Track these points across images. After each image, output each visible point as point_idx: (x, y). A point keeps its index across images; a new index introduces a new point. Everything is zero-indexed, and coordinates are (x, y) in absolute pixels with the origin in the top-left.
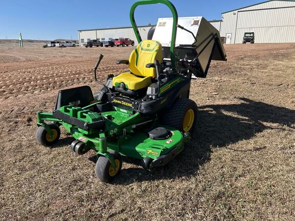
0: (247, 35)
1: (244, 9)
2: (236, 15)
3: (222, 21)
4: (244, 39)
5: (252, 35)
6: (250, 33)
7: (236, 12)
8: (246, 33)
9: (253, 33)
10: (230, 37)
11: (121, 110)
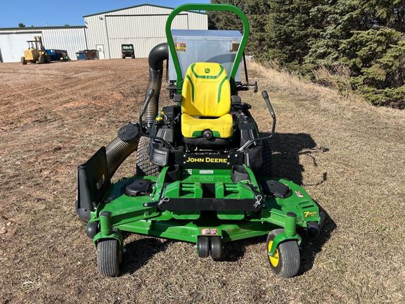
0: (125, 48)
1: (112, 14)
2: (104, 21)
3: (85, 27)
4: (123, 53)
5: (131, 47)
6: (128, 46)
7: (103, 16)
8: (123, 45)
9: (132, 45)
10: (102, 49)
11: (202, 172)
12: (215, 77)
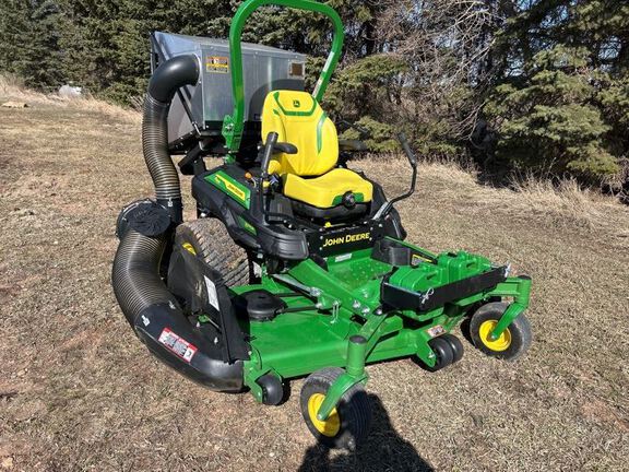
11: (339, 258)
12: (309, 114)
